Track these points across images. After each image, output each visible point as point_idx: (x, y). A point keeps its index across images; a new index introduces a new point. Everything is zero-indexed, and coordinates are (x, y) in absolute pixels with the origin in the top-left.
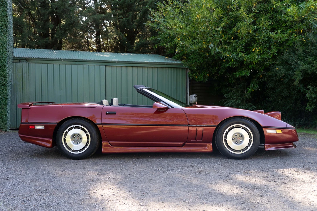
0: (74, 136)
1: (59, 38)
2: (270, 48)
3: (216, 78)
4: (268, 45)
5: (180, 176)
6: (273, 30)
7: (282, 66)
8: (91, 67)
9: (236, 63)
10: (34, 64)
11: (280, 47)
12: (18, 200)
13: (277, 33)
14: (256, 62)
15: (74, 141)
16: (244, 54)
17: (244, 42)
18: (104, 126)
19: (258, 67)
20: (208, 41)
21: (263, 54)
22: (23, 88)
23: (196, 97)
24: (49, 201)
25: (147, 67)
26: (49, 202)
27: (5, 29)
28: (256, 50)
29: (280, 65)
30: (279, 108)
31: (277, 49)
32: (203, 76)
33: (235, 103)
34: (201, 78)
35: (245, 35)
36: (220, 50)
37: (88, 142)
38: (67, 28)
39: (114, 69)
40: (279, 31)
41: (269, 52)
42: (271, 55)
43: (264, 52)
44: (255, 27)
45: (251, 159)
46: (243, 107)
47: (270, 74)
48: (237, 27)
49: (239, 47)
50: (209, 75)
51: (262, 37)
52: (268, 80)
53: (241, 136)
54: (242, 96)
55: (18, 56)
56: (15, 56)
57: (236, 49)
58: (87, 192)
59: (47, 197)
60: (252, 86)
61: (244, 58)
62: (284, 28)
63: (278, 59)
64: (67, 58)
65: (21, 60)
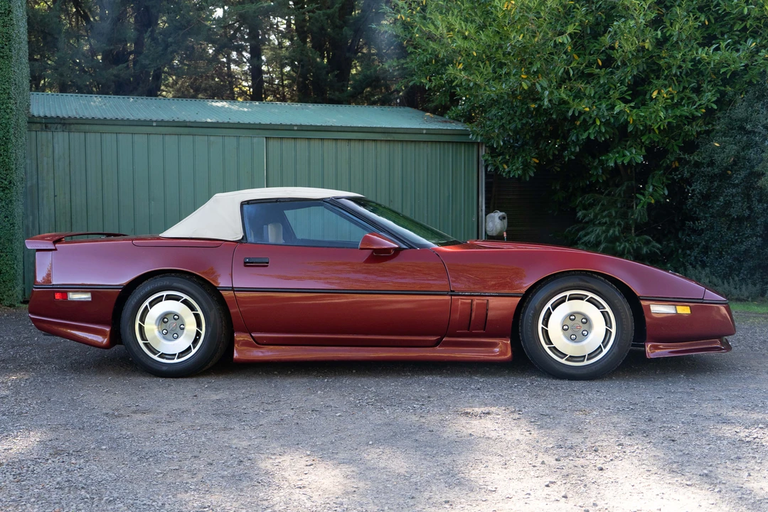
0: (166, 320)
1: (150, 64)
2: (698, 90)
3: (559, 170)
4: (693, 80)
5: (417, 419)
6: (708, 41)
7: (731, 137)
8: (231, 142)
9: (608, 129)
10: (82, 135)
11: (725, 87)
12: (8, 473)
13: (717, 49)
14: (660, 126)
15: (165, 331)
16: (628, 105)
17: (629, 75)
18: (238, 294)
19: (667, 139)
20: (534, 71)
21: (681, 105)
22: (55, 196)
23: (504, 218)
24: (80, 476)
25: (375, 140)
26: (80, 479)
27: (6, 45)
28: (660, 94)
29: (725, 135)
30: (723, 249)
31: (718, 91)
32: (522, 163)
33: (607, 235)
34: (517, 169)
35: (633, 55)
36: (564, 96)
37: (198, 334)
38: (170, 40)
39: (288, 145)
40: (723, 45)
41: (696, 99)
42: (702, 108)
43: (682, 99)
44: (659, 32)
45: (611, 378)
46: (627, 244)
47: (696, 158)
48: (613, 33)
49: (615, 86)
50: (537, 161)
51: (676, 59)
52: (692, 175)
53: (584, 320)
54: (624, 216)
55: (42, 115)
56: (36, 114)
57: (607, 93)
58: (176, 455)
59: (77, 466)
60: (651, 190)
61: (628, 115)
62: (737, 36)
63: (719, 118)
64: (166, 118)
65: (49, 125)
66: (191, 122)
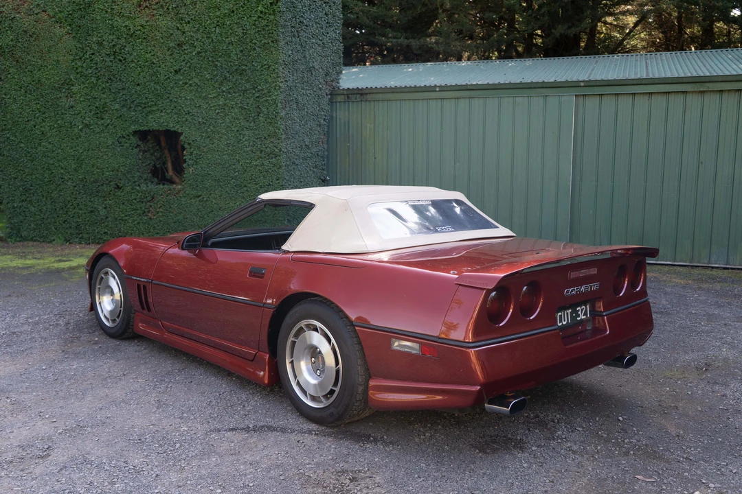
8: (537, 102)
22: (374, 158)
65: (350, 96)
66: (472, 85)
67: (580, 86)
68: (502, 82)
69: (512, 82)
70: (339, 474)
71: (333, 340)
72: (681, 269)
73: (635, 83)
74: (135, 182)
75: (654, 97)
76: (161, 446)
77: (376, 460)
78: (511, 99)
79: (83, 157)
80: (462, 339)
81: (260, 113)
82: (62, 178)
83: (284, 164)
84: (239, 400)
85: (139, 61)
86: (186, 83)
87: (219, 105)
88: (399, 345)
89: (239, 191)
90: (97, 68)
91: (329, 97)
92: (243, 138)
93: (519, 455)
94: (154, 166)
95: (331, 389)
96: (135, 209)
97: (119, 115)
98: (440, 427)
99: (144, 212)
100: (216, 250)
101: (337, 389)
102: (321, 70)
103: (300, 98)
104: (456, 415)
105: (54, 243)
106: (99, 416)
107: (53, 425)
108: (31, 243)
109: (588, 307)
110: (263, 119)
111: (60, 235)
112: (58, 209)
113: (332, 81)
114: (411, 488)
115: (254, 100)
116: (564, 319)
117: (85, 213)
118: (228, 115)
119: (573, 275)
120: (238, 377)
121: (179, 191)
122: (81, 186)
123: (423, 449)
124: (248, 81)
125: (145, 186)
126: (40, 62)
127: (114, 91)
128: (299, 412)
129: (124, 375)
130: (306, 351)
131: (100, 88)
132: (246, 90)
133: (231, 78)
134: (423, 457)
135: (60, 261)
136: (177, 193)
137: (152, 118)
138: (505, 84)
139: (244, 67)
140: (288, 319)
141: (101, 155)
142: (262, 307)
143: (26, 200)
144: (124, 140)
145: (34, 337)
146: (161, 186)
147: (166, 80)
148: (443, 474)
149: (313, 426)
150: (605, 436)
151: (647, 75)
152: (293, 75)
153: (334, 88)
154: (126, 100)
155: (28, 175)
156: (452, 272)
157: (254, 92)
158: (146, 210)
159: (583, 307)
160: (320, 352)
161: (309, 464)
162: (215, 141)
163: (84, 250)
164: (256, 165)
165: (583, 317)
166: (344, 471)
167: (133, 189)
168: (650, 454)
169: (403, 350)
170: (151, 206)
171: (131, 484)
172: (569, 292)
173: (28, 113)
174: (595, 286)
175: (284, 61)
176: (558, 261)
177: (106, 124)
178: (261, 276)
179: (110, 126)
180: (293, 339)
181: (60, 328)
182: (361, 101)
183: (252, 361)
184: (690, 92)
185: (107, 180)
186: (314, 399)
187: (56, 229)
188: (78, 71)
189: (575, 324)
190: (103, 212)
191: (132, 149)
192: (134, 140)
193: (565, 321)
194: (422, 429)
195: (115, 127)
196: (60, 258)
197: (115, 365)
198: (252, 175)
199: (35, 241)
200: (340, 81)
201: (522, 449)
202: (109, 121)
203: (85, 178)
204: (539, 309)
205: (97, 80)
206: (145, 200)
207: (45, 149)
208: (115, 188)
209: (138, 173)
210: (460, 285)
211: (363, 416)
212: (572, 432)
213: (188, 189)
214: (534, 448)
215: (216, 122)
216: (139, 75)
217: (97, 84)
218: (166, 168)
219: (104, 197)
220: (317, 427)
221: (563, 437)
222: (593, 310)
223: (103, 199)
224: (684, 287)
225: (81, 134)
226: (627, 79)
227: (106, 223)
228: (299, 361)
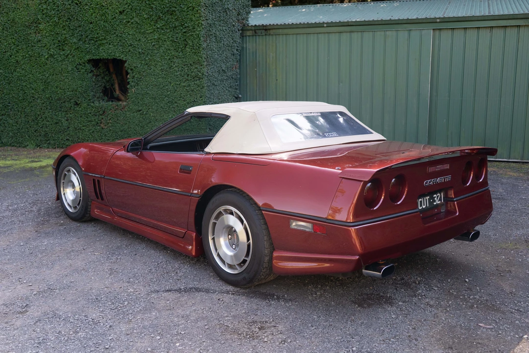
65: (257, 31)
66: (352, 22)
67: (437, 22)
68: (375, 19)
69: (384, 19)
70: (251, 324)
71: (245, 222)
72: (514, 165)
73: (480, 19)
74: (90, 100)
75: (494, 30)
76: (113, 303)
77: (279, 313)
78: (383, 33)
79: (49, 80)
80: (344, 220)
81: (187, 45)
82: (33, 97)
83: (206, 85)
84: (172, 268)
85: (91, 4)
86: (129, 22)
87: (155, 39)
88: (296, 225)
89: (171, 107)
90: (58, 10)
91: (241, 32)
92: (174, 64)
93: (389, 309)
94: (105, 87)
95: (244, 259)
96: (91, 121)
97: (76, 47)
98: (328, 288)
99: (98, 123)
100: (153, 152)
101: (248, 259)
102: (234, 11)
103: (218, 33)
104: (340, 278)
105: (27, 147)
106: (65, 281)
107: (30, 288)
108: (9, 148)
109: (442, 194)
110: (189, 50)
111: (32, 141)
112: (30, 121)
113: (243, 19)
114: (306, 334)
115: (182, 34)
116: (423, 204)
117: (51, 124)
118: (162, 47)
119: (431, 169)
120: (172, 251)
121: (125, 107)
122: (48, 103)
123: (315, 304)
124: (177, 20)
125: (98, 102)
126: (14, 5)
127: (72, 28)
128: (219, 277)
129: (84, 249)
130: (224, 230)
131: (61, 26)
132: (176, 27)
133: (164, 17)
134: (315, 310)
135: (33, 162)
136: (123, 108)
137: (102, 49)
138: (378, 21)
139: (174, 9)
140: (210, 206)
141: (63, 78)
142: (190, 196)
143: (5, 114)
144: (81, 66)
145: (13, 221)
146: (111, 103)
147: (113, 19)
148: (331, 324)
149: (230, 288)
150: (455, 293)
151: (489, 13)
152: (212, 15)
153: (244, 25)
154: (82, 35)
155: (6, 95)
156: (337, 168)
157: (182, 28)
158: (99, 122)
159: (439, 194)
160: (235, 231)
161: (227, 317)
162: (152, 67)
163: (51, 153)
164: (184, 86)
165: (438, 203)
166: (254, 322)
167: (88, 105)
168: (490, 307)
169: (299, 228)
170: (103, 119)
171: (91, 333)
172: (428, 182)
173: (5, 46)
174: (448, 178)
175: (205, 4)
176: (419, 159)
177: (66, 54)
178: (189, 172)
179: (69, 56)
180: (214, 221)
181: (33, 213)
182: (266, 35)
183: (183, 238)
184: (522, 26)
185: (68, 98)
186: (230, 267)
187: (29, 137)
188: (44, 12)
189: (432, 207)
190: (65, 124)
191: (88, 74)
192: (89, 67)
193: (424, 205)
194: (314, 290)
195: (73, 56)
196: (32, 159)
197: (77, 242)
198: (181, 94)
199: (13, 146)
200: (249, 19)
201: (391, 304)
202: (69, 52)
203: (51, 97)
204: (404, 196)
205: (59, 19)
206: (98, 114)
207: (19, 74)
208: (75, 105)
209: (92, 93)
210: (343, 178)
211: (268, 280)
212: (430, 290)
213: (131, 105)
214: (400, 303)
215: (152, 53)
216: (92, 15)
217: (58, 22)
218: (114, 89)
219: (66, 112)
220: (233, 288)
221: (423, 294)
222: (446, 197)
223: (65, 113)
224: (516, 179)
225: (47, 62)
226: (473, 16)
227: (68, 132)
228: (219, 238)
